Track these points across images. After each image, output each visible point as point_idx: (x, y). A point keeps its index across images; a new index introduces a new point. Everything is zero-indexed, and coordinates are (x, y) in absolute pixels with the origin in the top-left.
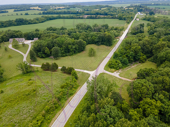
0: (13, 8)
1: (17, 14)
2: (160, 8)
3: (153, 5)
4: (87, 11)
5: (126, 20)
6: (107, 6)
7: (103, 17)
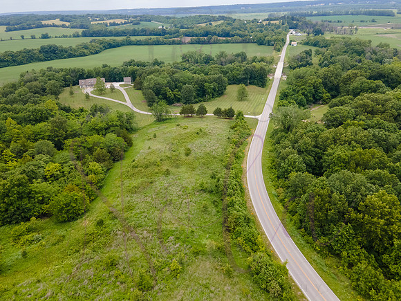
1: (23, 37)
2: (330, 22)
3: (315, 15)
4: (182, 27)
5: (273, 45)
6: (223, 18)
7: (224, 40)
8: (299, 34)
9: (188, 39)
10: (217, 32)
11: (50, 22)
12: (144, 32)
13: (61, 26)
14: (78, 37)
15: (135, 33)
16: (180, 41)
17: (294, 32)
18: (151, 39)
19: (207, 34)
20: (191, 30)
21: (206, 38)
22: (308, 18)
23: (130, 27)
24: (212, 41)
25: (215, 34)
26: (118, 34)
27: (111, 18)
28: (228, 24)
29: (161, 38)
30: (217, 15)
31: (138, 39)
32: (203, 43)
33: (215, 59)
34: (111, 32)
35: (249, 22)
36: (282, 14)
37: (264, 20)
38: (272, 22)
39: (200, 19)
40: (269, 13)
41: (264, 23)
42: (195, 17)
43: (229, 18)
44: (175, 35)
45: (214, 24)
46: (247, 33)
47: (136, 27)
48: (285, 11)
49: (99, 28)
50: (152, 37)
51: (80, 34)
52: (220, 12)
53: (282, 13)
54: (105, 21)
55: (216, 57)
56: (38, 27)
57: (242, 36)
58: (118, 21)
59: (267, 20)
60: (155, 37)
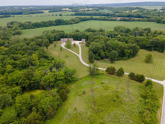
0: (48, 9)
1: (53, 15)
4: (117, 12)
6: (138, 8)
7: (138, 20)
9: (119, 18)
10: (134, 15)
11: (64, 9)
12: (99, 14)
13: (68, 11)
14: (73, 15)
15: (95, 15)
16: (115, 19)
18: (102, 17)
19: (129, 16)
20: (121, 14)
21: (128, 18)
23: (94, 12)
26: (88, 15)
27: (88, 8)
28: (141, 11)
29: (106, 17)
30: (135, 7)
31: (96, 18)
32: (126, 21)
33: (132, 31)
34: (86, 14)
35: (152, 10)
37: (161, 10)
39: (126, 9)
41: (161, 11)
42: (124, 8)
43: (141, 8)
45: (133, 11)
46: (150, 16)
47: (97, 12)
49: (81, 12)
50: (103, 17)
51: (74, 14)
52: (137, 5)
54: (85, 9)
55: (133, 29)
56: (60, 11)
57: (148, 18)
58: (90, 9)
59: (162, 10)
60: (104, 17)
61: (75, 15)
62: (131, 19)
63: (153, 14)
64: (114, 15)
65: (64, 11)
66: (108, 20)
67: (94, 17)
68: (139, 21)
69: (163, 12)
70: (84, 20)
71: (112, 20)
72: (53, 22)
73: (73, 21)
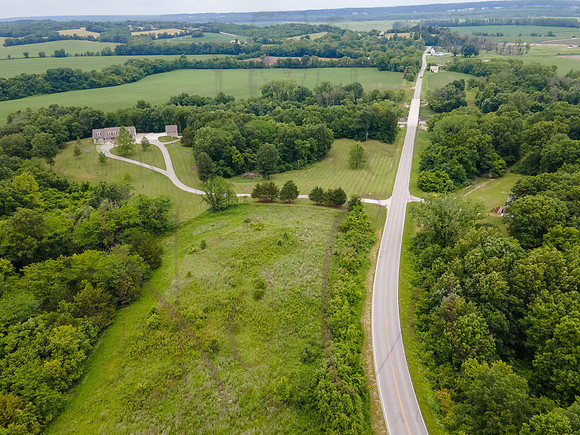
1: (26, 55)
2: (486, 35)
3: (462, 25)
4: (265, 42)
5: (402, 71)
6: (326, 28)
7: (328, 63)
8: (441, 54)
9: (274, 60)
10: (317, 50)
11: (70, 33)
12: (207, 49)
13: (86, 39)
14: (109, 54)
15: (194, 50)
16: (262, 63)
17: (433, 51)
18: (217, 59)
19: (302, 52)
20: (278, 46)
21: (300, 59)
22: (453, 30)
23: (188, 41)
24: (309, 63)
25: (314, 53)
26: (168, 51)
27: (161, 28)
28: (334, 37)
29: (232, 58)
30: (318, 24)
31: (198, 60)
32: (296, 66)
33: (314, 94)
34: (158, 48)
35: (365, 35)
36: (413, 23)
37: (388, 32)
38: (399, 35)
39: (291, 30)
40: (394, 21)
41: (388, 36)
42: (285, 26)
43: (336, 28)
44: (253, 54)
45: (313, 37)
46: (361, 51)
47: (197, 41)
48: (417, 18)
49: (142, 42)
50: (219, 56)
51: (113, 50)
52: (322, 20)
53: (412, 21)
54: (152, 32)
55: (315, 90)
56: (52, 39)
57: (354, 56)
58: (171, 32)
59: (392, 32)
60: (224, 56)
61: (119, 52)
62: (308, 59)
63: (368, 45)
64: (255, 51)
65: (71, 38)
66: (238, 67)
67: (190, 58)
68: (333, 65)
69: (395, 38)
70: (157, 70)
71: (252, 66)
72: (38, 79)
73: (117, 72)
